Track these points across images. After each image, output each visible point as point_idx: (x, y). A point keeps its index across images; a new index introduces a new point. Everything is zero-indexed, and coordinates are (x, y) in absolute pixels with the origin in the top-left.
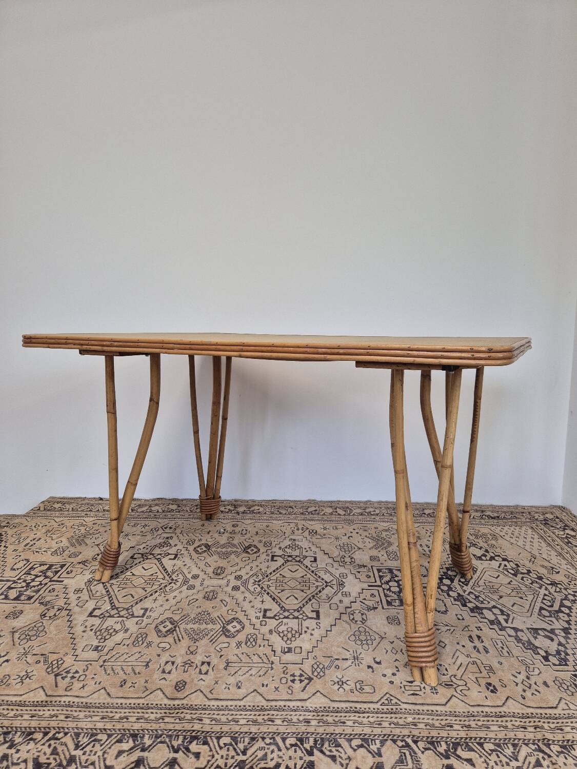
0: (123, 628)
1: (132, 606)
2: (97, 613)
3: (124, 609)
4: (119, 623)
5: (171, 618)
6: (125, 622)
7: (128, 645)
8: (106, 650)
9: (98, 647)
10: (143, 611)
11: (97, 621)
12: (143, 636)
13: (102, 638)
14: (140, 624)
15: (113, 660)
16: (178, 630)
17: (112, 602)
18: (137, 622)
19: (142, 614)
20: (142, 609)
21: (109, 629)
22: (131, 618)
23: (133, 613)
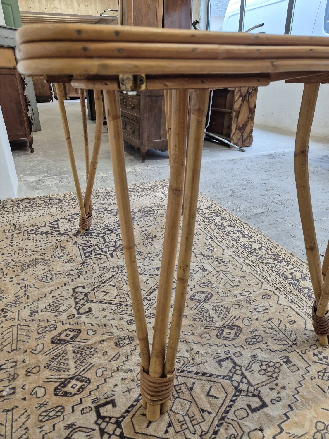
0: (254, 361)
1: (224, 377)
2: (255, 402)
3: (232, 381)
4: (251, 369)
5: (217, 336)
6: (246, 366)
7: (266, 343)
8: (281, 354)
9: (286, 363)
10: (223, 363)
11: (264, 391)
12: (250, 340)
13: (277, 368)
14: (239, 352)
15: (285, 342)
16: (227, 323)
17: (231, 403)
18: (239, 356)
19: (227, 361)
20: (221, 366)
21: (263, 372)
22: (239, 366)
23: (232, 369)
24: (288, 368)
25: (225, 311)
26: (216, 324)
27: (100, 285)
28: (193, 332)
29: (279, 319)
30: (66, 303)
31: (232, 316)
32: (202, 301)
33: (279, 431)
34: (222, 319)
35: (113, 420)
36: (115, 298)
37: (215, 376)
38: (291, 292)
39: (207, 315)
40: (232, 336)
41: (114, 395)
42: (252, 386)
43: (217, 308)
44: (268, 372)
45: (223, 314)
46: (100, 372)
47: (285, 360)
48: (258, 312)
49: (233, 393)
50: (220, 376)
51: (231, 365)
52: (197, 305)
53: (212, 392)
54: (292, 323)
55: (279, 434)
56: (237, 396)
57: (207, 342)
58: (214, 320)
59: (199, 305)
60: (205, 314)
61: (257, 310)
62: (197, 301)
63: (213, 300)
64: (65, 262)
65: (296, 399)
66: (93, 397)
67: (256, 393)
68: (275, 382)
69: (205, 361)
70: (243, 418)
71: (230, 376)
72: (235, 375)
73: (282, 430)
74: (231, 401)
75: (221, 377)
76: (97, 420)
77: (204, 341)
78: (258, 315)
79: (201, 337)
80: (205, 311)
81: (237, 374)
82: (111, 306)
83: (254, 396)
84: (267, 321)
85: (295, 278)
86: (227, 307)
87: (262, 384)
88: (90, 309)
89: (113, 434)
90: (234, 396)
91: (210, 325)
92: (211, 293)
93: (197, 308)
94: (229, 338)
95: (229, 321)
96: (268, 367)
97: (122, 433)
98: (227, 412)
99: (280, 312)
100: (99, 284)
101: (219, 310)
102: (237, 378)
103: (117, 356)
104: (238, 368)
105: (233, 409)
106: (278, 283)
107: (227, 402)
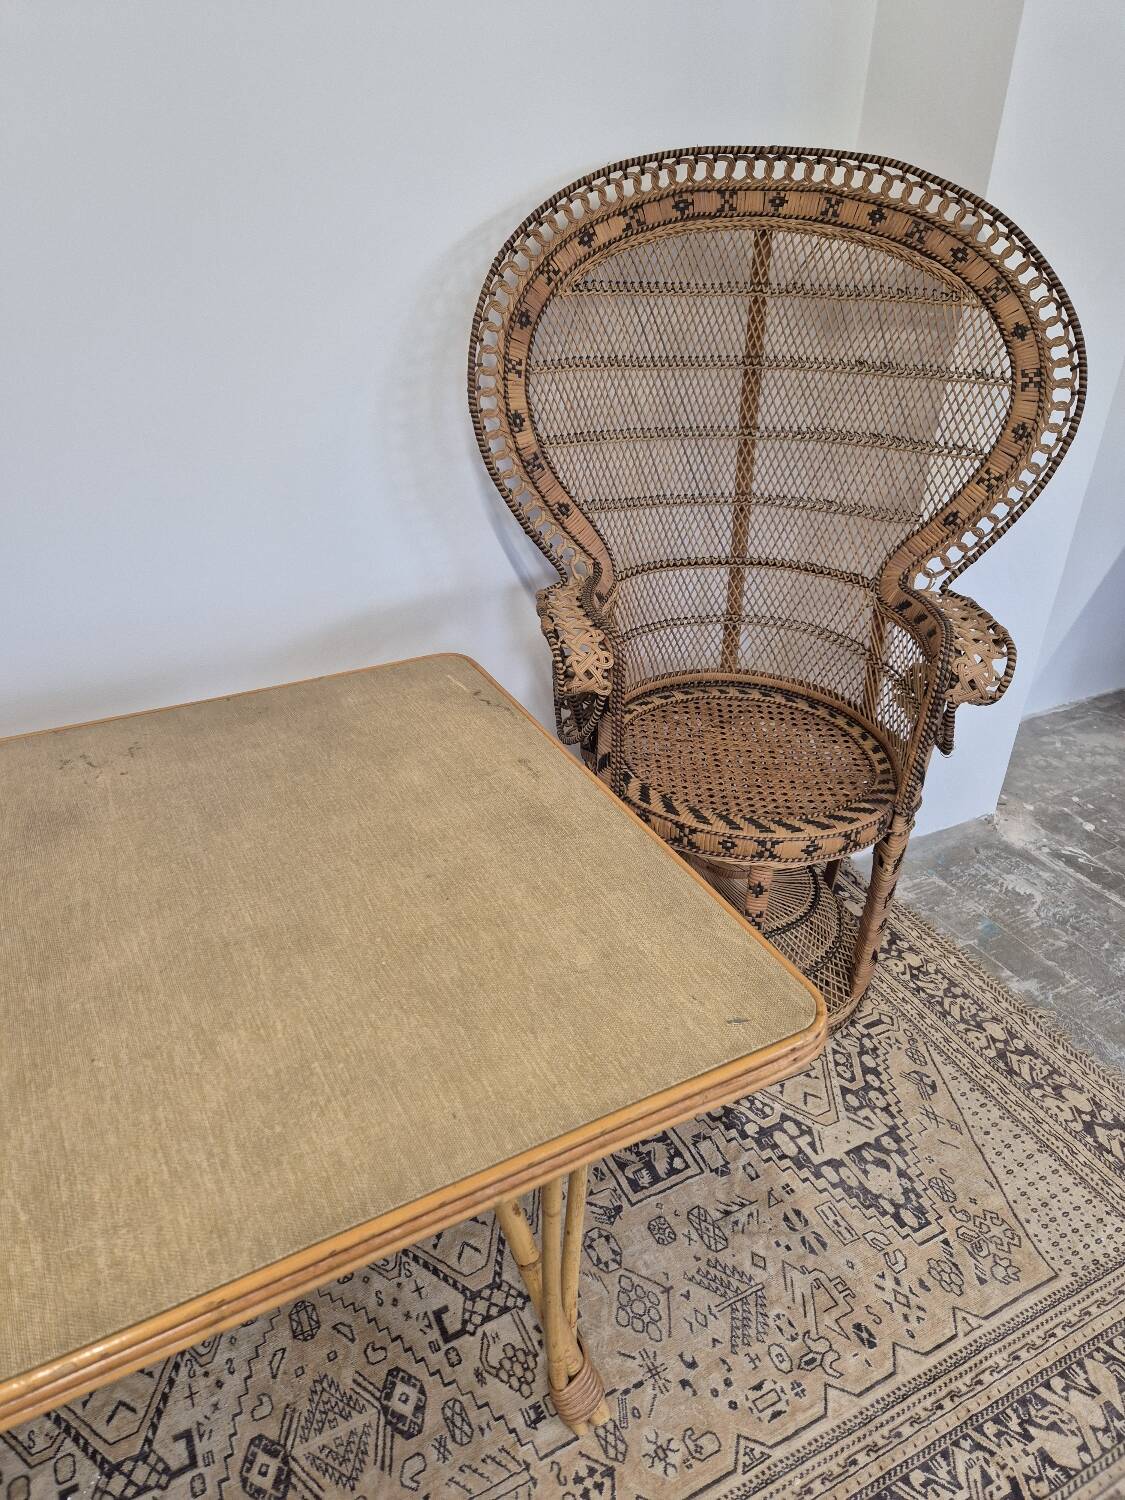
1: (148, 1441)
3: (135, 1459)
5: (260, 1437)
10: (182, 1444)
14: (203, 1491)
16: (296, 1468)
17: (90, 1450)
18: (192, 1488)
19: (185, 1454)
20: (176, 1438)
22: (169, 1482)
23: (165, 1463)
25: (343, 1469)
26: (298, 1440)
28: (279, 1376)
32: (385, 1402)
34: (312, 1458)
39: (331, 1416)
40: (255, 1478)
43: (354, 1447)
45: (330, 1460)
49: (110, 1459)
50: (154, 1433)
51: (174, 1465)
52: (371, 1388)
56: (101, 1467)
57: (247, 1410)
58: (312, 1431)
60: (336, 1410)
62: (385, 1387)
63: (388, 1440)
69: (196, 1401)
70: (55, 1471)
71: (148, 1456)
72: (147, 1469)
74: (95, 1452)
75: (150, 1435)
77: (249, 1402)
79: (264, 1394)
80: (347, 1409)
81: (150, 1474)
86: (356, 1479)
90: (103, 1458)
91: (295, 1420)
92: (420, 1432)
93: (358, 1390)
94: (248, 1470)
95: (304, 1476)
98: (76, 1440)
101: (346, 1451)
102: (141, 1474)
104: (164, 1479)
105: (79, 1454)
107: (95, 1443)
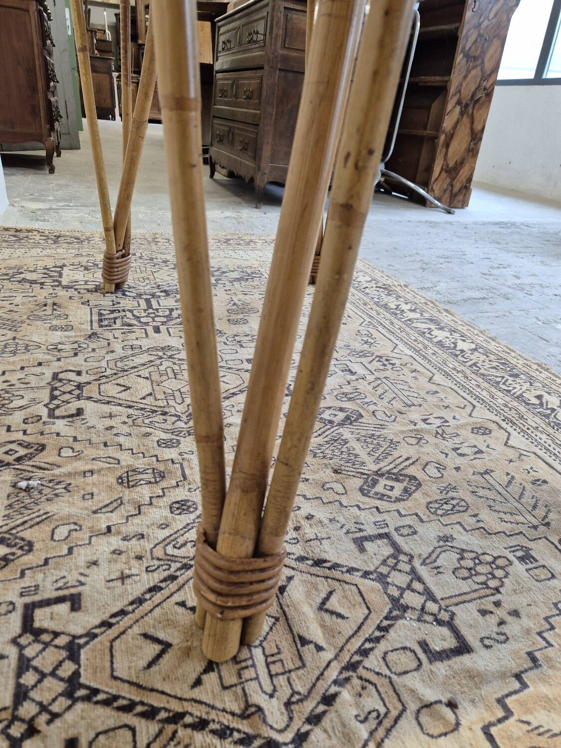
0: (445, 548)
1: (366, 574)
2: (442, 640)
3: (385, 584)
4: (436, 564)
5: (361, 490)
6: (425, 556)
7: (475, 516)
8: (513, 541)
9: (521, 559)
10: (368, 545)
11: (466, 616)
12: (437, 506)
13: (498, 567)
14: (410, 527)
15: (520, 519)
16: (388, 468)
17: (377, 634)
18: (408, 535)
19: (379, 542)
20: (362, 550)
21: (466, 573)
22: (406, 554)
23: (388, 558)
24: (527, 570)
25: (385, 447)
26: (363, 467)
27: (115, 374)
28: (307, 477)
29: (508, 474)
30: (29, 395)
31: (399, 457)
32: (335, 424)
33: (500, 714)
34: (378, 460)
35: (62, 641)
36: (144, 398)
37: (344, 569)
38: (537, 428)
39: (344, 449)
40: (397, 493)
41: (82, 584)
42: (435, 600)
43: (369, 440)
44: (477, 574)
45: (380, 452)
46: (61, 533)
47: (520, 554)
48: (461, 455)
49: (386, 610)
50: (358, 570)
51: (388, 551)
52: (324, 429)
53: (334, 603)
54: (538, 483)
55: (500, 721)
56: (396, 618)
57: (337, 497)
58: (357, 459)
59: (329, 429)
60: (340, 447)
61: (459, 451)
62: (325, 423)
63: (363, 425)
64: (53, 328)
65: (548, 642)
66: (27, 582)
67: (444, 616)
68: (493, 599)
69: (324, 536)
70: (406, 673)
71: (381, 574)
72: (393, 573)
73: (508, 713)
74: (379, 628)
75: (360, 574)
76: (20, 636)
77: (328, 496)
78: (459, 461)
79: (323, 487)
80: (339, 441)
81: (400, 571)
82: (130, 411)
83: (440, 623)
84: (481, 474)
85: (547, 405)
86: (392, 440)
87: (462, 599)
88: (79, 412)
89: (53, 674)
90: (386, 618)
91: (347, 469)
92: (358, 411)
93: (324, 434)
94: (389, 497)
95: (392, 466)
96: (478, 564)
97: (76, 674)
98: (364, 653)
99: (511, 461)
100: (115, 371)
101: (372, 444)
102: (400, 579)
103: (115, 505)
104: (402, 557)
105: (382, 646)
106: (508, 409)
107: (369, 630)
